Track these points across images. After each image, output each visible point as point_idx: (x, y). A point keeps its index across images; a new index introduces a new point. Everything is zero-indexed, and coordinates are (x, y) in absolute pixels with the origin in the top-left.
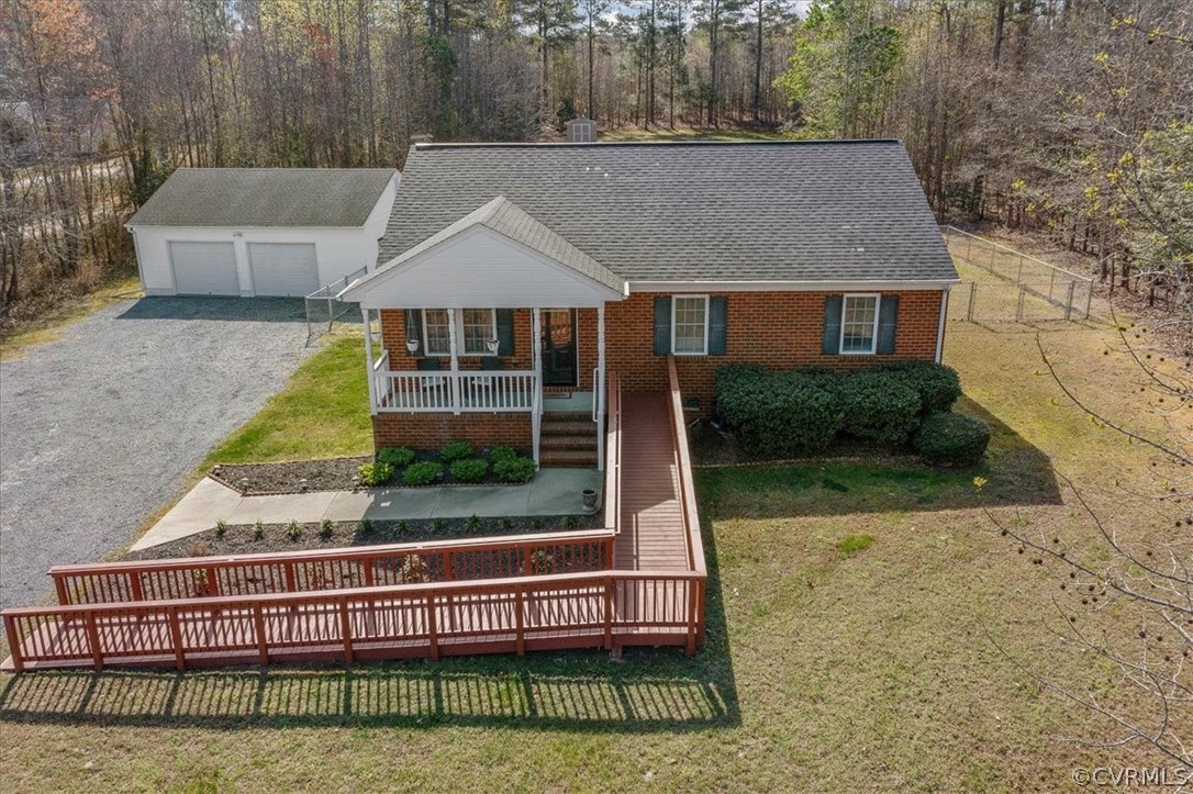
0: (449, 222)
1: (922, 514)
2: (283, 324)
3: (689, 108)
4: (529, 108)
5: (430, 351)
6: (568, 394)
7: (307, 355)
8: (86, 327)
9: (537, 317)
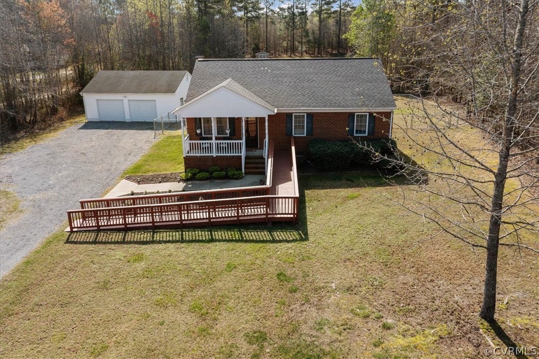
0: (211, 87)
1: (379, 188)
2: (144, 131)
3: (309, 48)
4: (240, 47)
5: (204, 135)
6: (255, 150)
7: (155, 142)
8: (67, 132)
9: (243, 121)
